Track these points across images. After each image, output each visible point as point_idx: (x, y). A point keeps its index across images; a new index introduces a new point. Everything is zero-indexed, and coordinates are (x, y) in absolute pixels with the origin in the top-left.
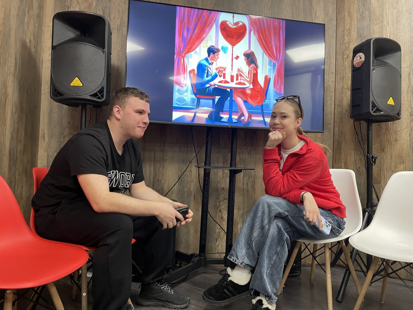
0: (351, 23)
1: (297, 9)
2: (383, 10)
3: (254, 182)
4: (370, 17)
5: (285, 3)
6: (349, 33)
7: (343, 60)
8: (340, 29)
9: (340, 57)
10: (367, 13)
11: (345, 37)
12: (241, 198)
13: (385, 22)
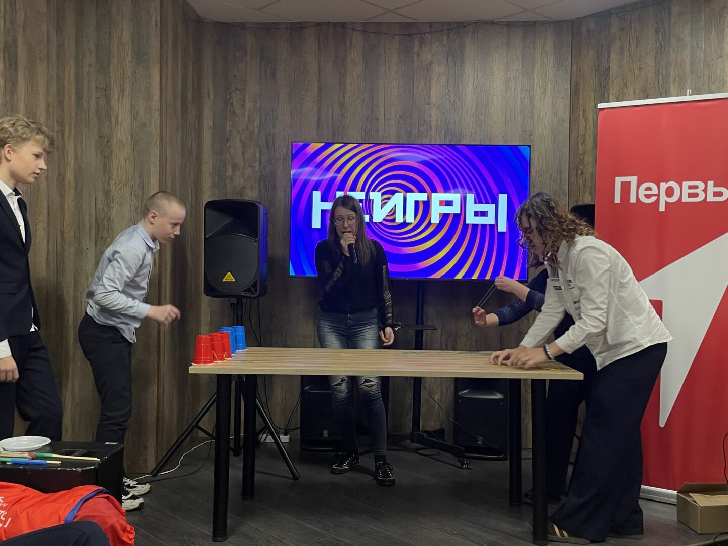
0: (586, 126)
1: (512, 111)
5: (495, 106)
6: (584, 141)
7: (577, 177)
8: (574, 134)
9: (573, 172)
11: (580, 145)
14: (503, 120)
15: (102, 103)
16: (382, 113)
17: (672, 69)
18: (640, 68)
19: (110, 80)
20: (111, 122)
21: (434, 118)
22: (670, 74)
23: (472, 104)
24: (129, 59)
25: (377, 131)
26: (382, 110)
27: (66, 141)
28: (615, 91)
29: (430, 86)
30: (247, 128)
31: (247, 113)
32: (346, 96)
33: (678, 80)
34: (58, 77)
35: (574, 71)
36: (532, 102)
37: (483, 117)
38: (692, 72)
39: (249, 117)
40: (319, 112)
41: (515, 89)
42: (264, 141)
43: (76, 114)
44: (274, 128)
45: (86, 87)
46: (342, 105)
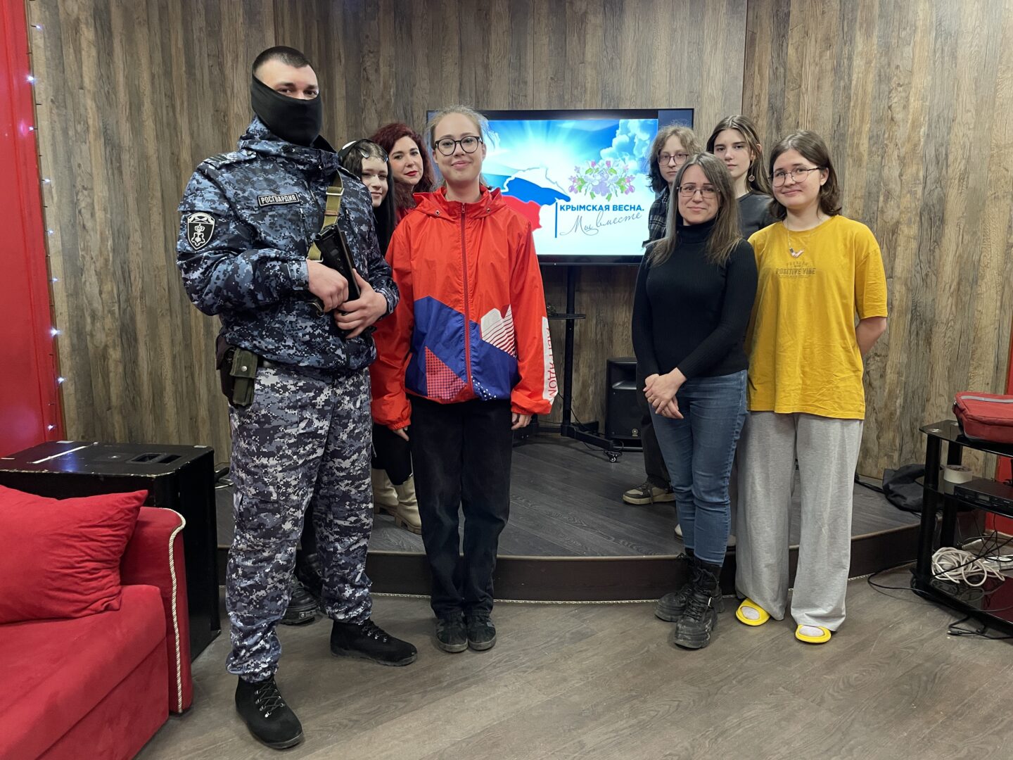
0: (761, 85)
1: (678, 68)
2: (802, 67)
3: (612, 331)
4: (785, 77)
6: (759, 102)
8: (748, 94)
10: (782, 70)
11: (754, 107)
12: (594, 352)
13: (803, 87)
14: (668, 79)
15: (216, 71)
16: (531, 75)
17: (859, 13)
18: (823, 13)
19: (222, 44)
20: (226, 94)
21: (589, 79)
22: (856, 18)
23: (633, 63)
24: (241, 20)
25: (526, 96)
26: (531, 71)
27: (178, 116)
28: (794, 41)
29: (585, 41)
30: (383, 97)
31: (382, 79)
32: (491, 56)
33: (865, 25)
34: (162, 44)
35: (750, 18)
36: (700, 58)
37: (645, 77)
38: (881, 16)
39: (384, 83)
40: (461, 74)
41: (681, 42)
42: (402, 112)
43: (188, 85)
44: (412, 95)
45: (198, 54)
46: (486, 67)
